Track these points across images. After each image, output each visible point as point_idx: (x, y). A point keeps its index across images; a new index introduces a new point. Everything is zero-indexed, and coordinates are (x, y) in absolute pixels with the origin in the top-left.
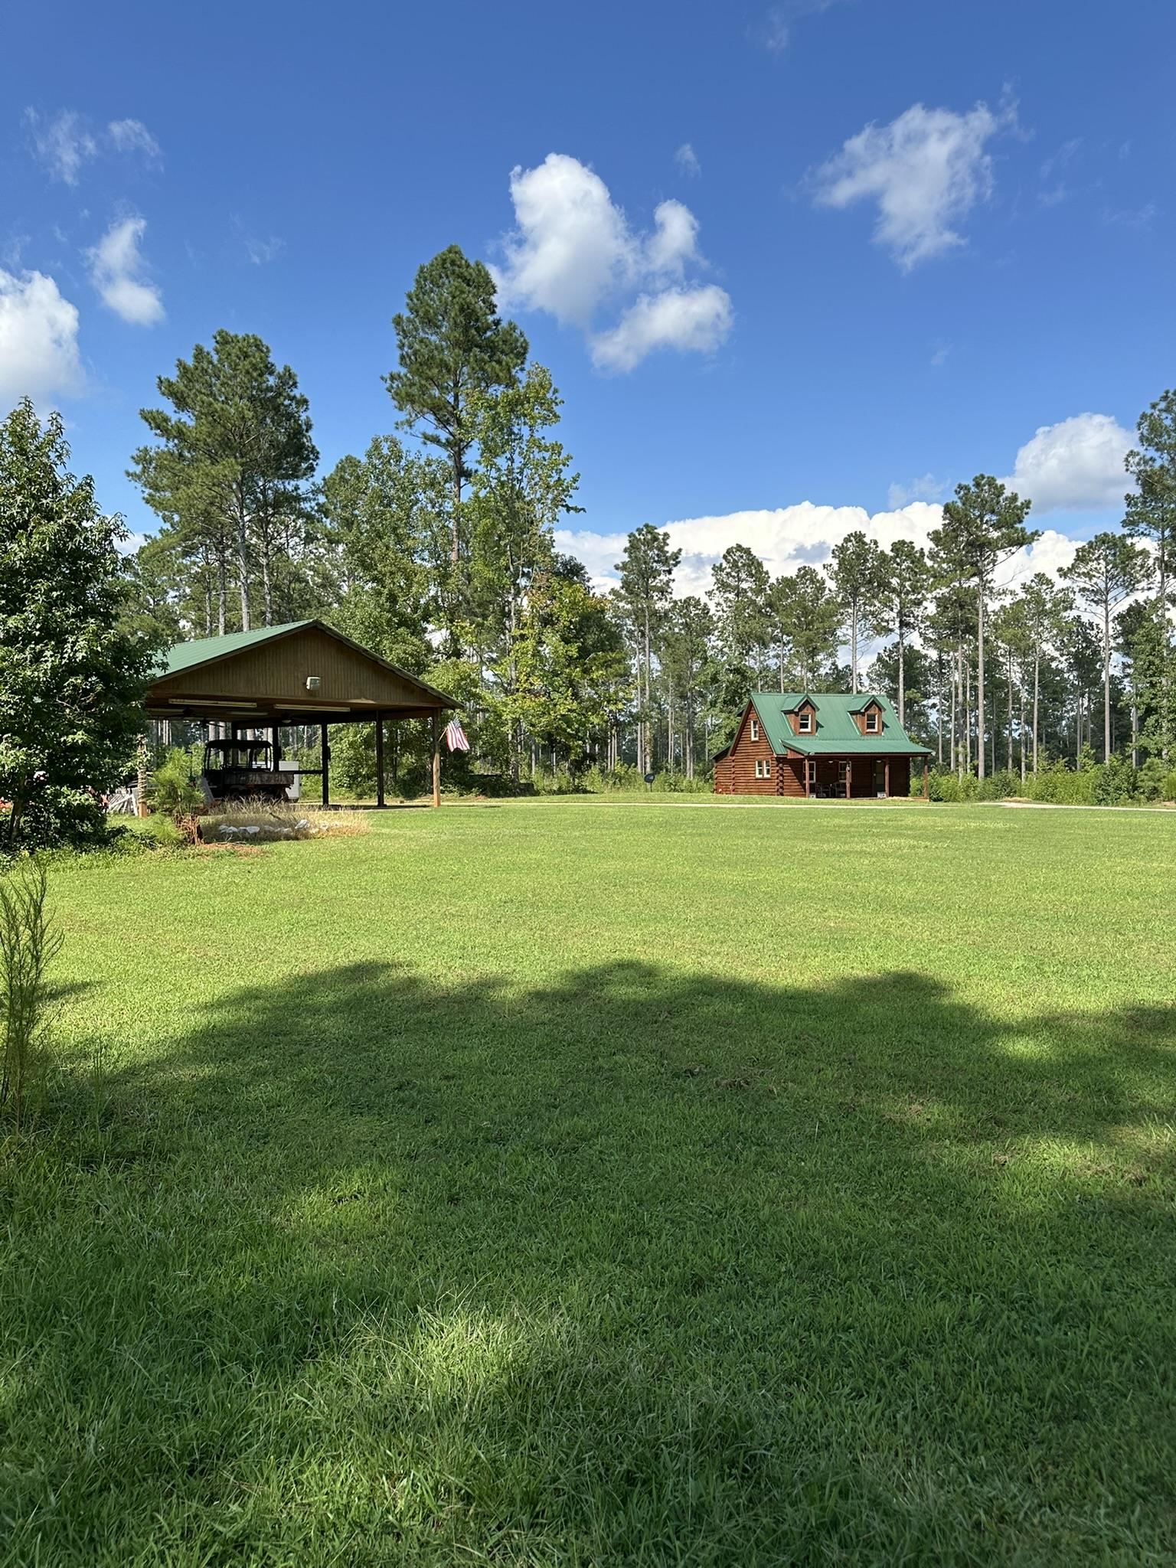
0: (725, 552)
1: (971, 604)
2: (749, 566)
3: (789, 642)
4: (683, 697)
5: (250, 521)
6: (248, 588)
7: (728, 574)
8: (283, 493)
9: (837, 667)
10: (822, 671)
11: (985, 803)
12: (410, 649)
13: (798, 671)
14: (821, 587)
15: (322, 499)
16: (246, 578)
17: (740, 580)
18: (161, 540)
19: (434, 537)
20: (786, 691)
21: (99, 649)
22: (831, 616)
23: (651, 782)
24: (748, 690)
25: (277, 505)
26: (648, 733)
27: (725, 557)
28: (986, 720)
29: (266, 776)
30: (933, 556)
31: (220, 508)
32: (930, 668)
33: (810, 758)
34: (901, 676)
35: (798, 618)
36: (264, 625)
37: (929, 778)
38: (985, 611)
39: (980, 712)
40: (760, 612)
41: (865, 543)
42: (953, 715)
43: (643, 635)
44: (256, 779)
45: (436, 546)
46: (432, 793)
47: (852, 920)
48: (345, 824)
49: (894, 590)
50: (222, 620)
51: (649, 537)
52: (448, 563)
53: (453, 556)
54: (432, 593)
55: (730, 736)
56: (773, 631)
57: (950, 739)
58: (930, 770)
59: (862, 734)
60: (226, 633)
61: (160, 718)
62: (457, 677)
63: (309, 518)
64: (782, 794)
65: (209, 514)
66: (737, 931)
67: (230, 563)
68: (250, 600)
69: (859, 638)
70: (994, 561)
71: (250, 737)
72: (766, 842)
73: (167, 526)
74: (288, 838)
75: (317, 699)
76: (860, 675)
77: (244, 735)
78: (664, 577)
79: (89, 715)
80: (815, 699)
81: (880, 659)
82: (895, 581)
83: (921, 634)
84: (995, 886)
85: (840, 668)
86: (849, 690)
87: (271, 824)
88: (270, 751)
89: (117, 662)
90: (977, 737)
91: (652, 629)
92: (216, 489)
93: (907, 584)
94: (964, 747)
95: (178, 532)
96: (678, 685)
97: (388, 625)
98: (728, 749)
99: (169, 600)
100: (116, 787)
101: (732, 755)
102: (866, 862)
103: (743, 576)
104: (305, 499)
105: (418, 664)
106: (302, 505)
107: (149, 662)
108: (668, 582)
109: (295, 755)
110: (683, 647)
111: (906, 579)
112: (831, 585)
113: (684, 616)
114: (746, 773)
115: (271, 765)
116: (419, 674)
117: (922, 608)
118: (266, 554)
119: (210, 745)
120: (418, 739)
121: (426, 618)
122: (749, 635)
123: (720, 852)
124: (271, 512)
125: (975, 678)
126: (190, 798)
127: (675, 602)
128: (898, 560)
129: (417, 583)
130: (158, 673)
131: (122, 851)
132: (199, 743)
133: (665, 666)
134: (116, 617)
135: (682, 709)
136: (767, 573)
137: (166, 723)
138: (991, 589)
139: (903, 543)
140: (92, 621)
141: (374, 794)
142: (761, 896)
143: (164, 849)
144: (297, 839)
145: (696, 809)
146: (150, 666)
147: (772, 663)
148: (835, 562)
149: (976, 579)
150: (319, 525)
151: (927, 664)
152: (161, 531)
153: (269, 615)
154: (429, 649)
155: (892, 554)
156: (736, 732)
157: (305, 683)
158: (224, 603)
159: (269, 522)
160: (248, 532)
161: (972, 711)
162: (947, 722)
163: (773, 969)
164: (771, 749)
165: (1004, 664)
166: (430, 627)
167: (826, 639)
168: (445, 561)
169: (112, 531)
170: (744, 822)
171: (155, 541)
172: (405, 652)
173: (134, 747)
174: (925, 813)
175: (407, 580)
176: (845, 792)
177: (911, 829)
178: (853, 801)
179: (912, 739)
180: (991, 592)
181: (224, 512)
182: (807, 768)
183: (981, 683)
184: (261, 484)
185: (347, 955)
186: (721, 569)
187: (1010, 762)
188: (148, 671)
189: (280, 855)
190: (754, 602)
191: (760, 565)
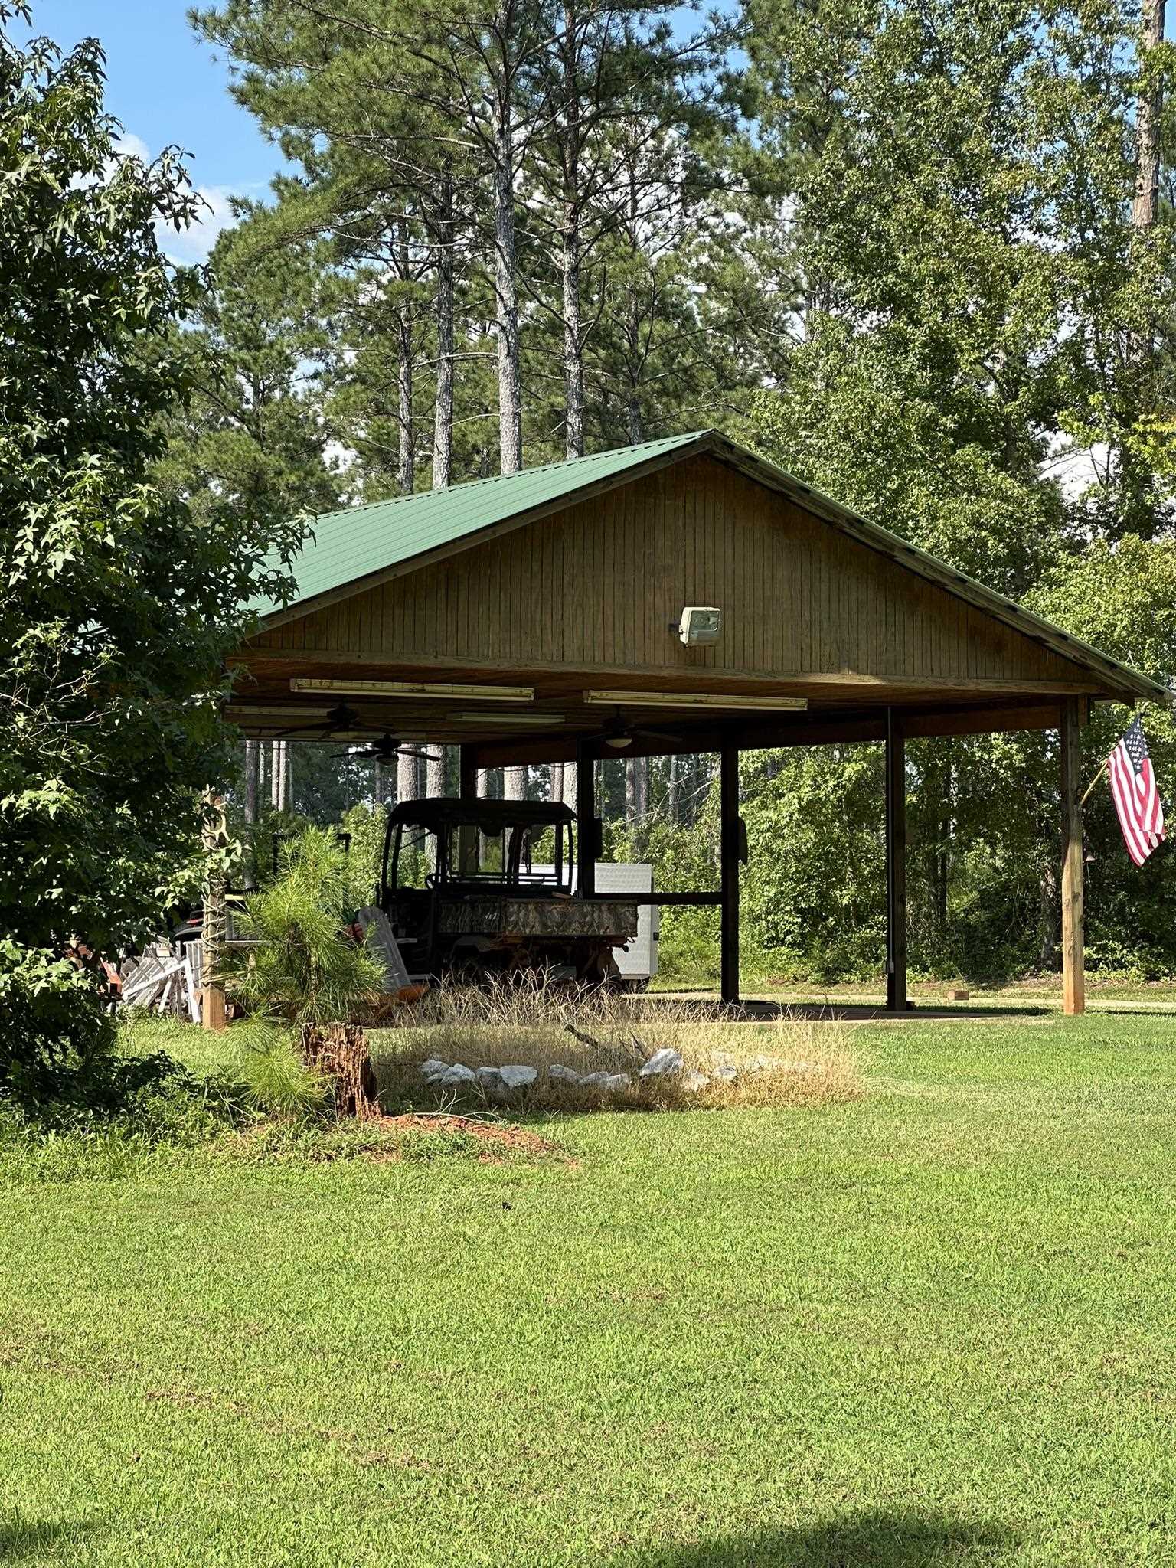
5: (528, 143)
6: (519, 338)
8: (625, 51)
12: (990, 509)
15: (738, 60)
16: (510, 313)
18: (280, 212)
19: (1076, 156)
21: (110, 540)
25: (605, 88)
29: (555, 911)
31: (443, 108)
36: (559, 449)
44: (526, 920)
45: (1081, 183)
46: (1058, 967)
48: (787, 1065)
50: (441, 439)
52: (1119, 234)
53: (1138, 212)
54: (1064, 333)
60: (452, 478)
61: (265, 733)
62: (1141, 596)
63: (698, 121)
65: (413, 128)
67: (469, 270)
68: (522, 375)
71: (511, 792)
73: (295, 169)
74: (621, 1103)
75: (712, 674)
77: (496, 784)
79: (79, 734)
87: (572, 1060)
88: (570, 832)
89: (157, 579)
92: (435, 51)
95: (326, 186)
97: (924, 441)
99: (299, 387)
100: (145, 939)
104: (688, 67)
105: (1016, 557)
106: (680, 84)
107: (242, 578)
109: (642, 844)
115: (570, 876)
116: (1021, 586)
118: (571, 240)
119: (400, 815)
120: (1014, 796)
121: (1044, 413)
124: (588, 109)
126: (344, 975)
129: (1021, 302)
130: (263, 604)
131: (156, 1129)
132: (366, 803)
134: (155, 447)
137: (279, 751)
140: (93, 459)
141: (874, 968)
143: (270, 1127)
144: (644, 1106)
146: (246, 589)
150: (727, 142)
152: (278, 184)
153: (573, 419)
154: (1054, 511)
157: (674, 627)
158: (448, 389)
159: (581, 142)
160: (520, 175)
166: (1058, 440)
168: (1111, 230)
169: (152, 199)
171: (260, 215)
172: (976, 523)
173: (195, 825)
175: (988, 295)
181: (453, 118)
184: (561, 27)
185: (793, 1488)
188: (241, 605)
189: (596, 1158)
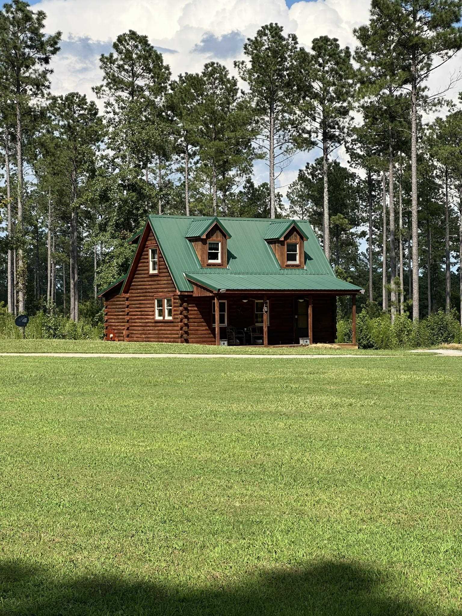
0: (115, 40)
1: (403, 116)
2: (146, 58)
3: (195, 154)
4: (65, 218)
7: (120, 67)
9: (252, 185)
10: (236, 190)
11: (420, 351)
13: (206, 189)
14: (232, 89)
17: (135, 75)
20: (192, 213)
22: (245, 124)
23: (24, 325)
24: (145, 211)
26: (21, 263)
27: (115, 46)
28: (422, 252)
30: (360, 57)
32: (358, 190)
33: (220, 295)
34: (326, 198)
35: (206, 125)
37: (358, 320)
38: (419, 124)
39: (414, 242)
40: (159, 115)
41: (282, 38)
42: (384, 245)
43: (14, 139)
47: (262, 498)
49: (316, 96)
51: (20, 15)
55: (124, 267)
56: (176, 140)
57: (381, 273)
58: (359, 310)
59: (282, 268)
64: (187, 341)
66: (122, 518)
69: (277, 151)
70: (428, 65)
72: (163, 402)
76: (279, 196)
78: (39, 67)
80: (227, 223)
81: (301, 177)
82: (317, 86)
83: (347, 149)
84: (425, 451)
85: (256, 186)
86: (266, 214)
90: (411, 271)
91: (25, 131)
93: (332, 89)
94: (397, 284)
96: (59, 202)
98: (121, 284)
101: (126, 292)
102: (282, 425)
103: (138, 70)
108: (45, 73)
110: (64, 156)
111: (329, 84)
112: (243, 86)
113: (66, 117)
114: (144, 314)
117: (348, 119)
122: (147, 143)
123: (105, 415)
125: (408, 202)
127: (54, 99)
128: (321, 60)
133: (42, 179)
135: (64, 233)
136: (167, 68)
138: (425, 99)
139: (325, 39)
142: (155, 470)
145: (80, 360)
147: (176, 178)
148: (247, 59)
149: (409, 87)
151: (355, 184)
155: (313, 53)
156: (131, 263)
161: (406, 241)
162: (379, 253)
163: (164, 564)
164: (172, 284)
165: (440, 186)
167: (239, 152)
170: (138, 378)
174: (351, 363)
176: (262, 338)
177: (335, 383)
178: (272, 349)
179: (339, 274)
180: (425, 102)
182: (217, 309)
183: (414, 208)
186: (111, 60)
187: (448, 301)
190: (151, 104)
191: (159, 58)
